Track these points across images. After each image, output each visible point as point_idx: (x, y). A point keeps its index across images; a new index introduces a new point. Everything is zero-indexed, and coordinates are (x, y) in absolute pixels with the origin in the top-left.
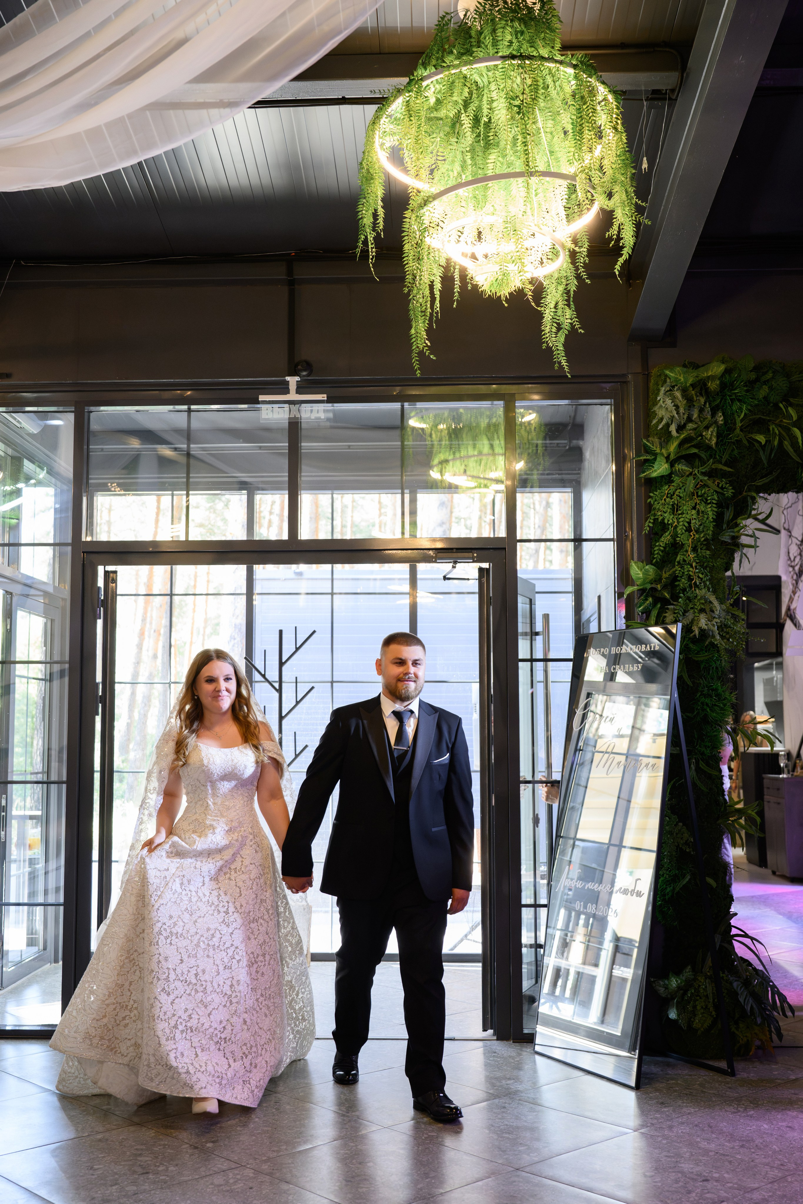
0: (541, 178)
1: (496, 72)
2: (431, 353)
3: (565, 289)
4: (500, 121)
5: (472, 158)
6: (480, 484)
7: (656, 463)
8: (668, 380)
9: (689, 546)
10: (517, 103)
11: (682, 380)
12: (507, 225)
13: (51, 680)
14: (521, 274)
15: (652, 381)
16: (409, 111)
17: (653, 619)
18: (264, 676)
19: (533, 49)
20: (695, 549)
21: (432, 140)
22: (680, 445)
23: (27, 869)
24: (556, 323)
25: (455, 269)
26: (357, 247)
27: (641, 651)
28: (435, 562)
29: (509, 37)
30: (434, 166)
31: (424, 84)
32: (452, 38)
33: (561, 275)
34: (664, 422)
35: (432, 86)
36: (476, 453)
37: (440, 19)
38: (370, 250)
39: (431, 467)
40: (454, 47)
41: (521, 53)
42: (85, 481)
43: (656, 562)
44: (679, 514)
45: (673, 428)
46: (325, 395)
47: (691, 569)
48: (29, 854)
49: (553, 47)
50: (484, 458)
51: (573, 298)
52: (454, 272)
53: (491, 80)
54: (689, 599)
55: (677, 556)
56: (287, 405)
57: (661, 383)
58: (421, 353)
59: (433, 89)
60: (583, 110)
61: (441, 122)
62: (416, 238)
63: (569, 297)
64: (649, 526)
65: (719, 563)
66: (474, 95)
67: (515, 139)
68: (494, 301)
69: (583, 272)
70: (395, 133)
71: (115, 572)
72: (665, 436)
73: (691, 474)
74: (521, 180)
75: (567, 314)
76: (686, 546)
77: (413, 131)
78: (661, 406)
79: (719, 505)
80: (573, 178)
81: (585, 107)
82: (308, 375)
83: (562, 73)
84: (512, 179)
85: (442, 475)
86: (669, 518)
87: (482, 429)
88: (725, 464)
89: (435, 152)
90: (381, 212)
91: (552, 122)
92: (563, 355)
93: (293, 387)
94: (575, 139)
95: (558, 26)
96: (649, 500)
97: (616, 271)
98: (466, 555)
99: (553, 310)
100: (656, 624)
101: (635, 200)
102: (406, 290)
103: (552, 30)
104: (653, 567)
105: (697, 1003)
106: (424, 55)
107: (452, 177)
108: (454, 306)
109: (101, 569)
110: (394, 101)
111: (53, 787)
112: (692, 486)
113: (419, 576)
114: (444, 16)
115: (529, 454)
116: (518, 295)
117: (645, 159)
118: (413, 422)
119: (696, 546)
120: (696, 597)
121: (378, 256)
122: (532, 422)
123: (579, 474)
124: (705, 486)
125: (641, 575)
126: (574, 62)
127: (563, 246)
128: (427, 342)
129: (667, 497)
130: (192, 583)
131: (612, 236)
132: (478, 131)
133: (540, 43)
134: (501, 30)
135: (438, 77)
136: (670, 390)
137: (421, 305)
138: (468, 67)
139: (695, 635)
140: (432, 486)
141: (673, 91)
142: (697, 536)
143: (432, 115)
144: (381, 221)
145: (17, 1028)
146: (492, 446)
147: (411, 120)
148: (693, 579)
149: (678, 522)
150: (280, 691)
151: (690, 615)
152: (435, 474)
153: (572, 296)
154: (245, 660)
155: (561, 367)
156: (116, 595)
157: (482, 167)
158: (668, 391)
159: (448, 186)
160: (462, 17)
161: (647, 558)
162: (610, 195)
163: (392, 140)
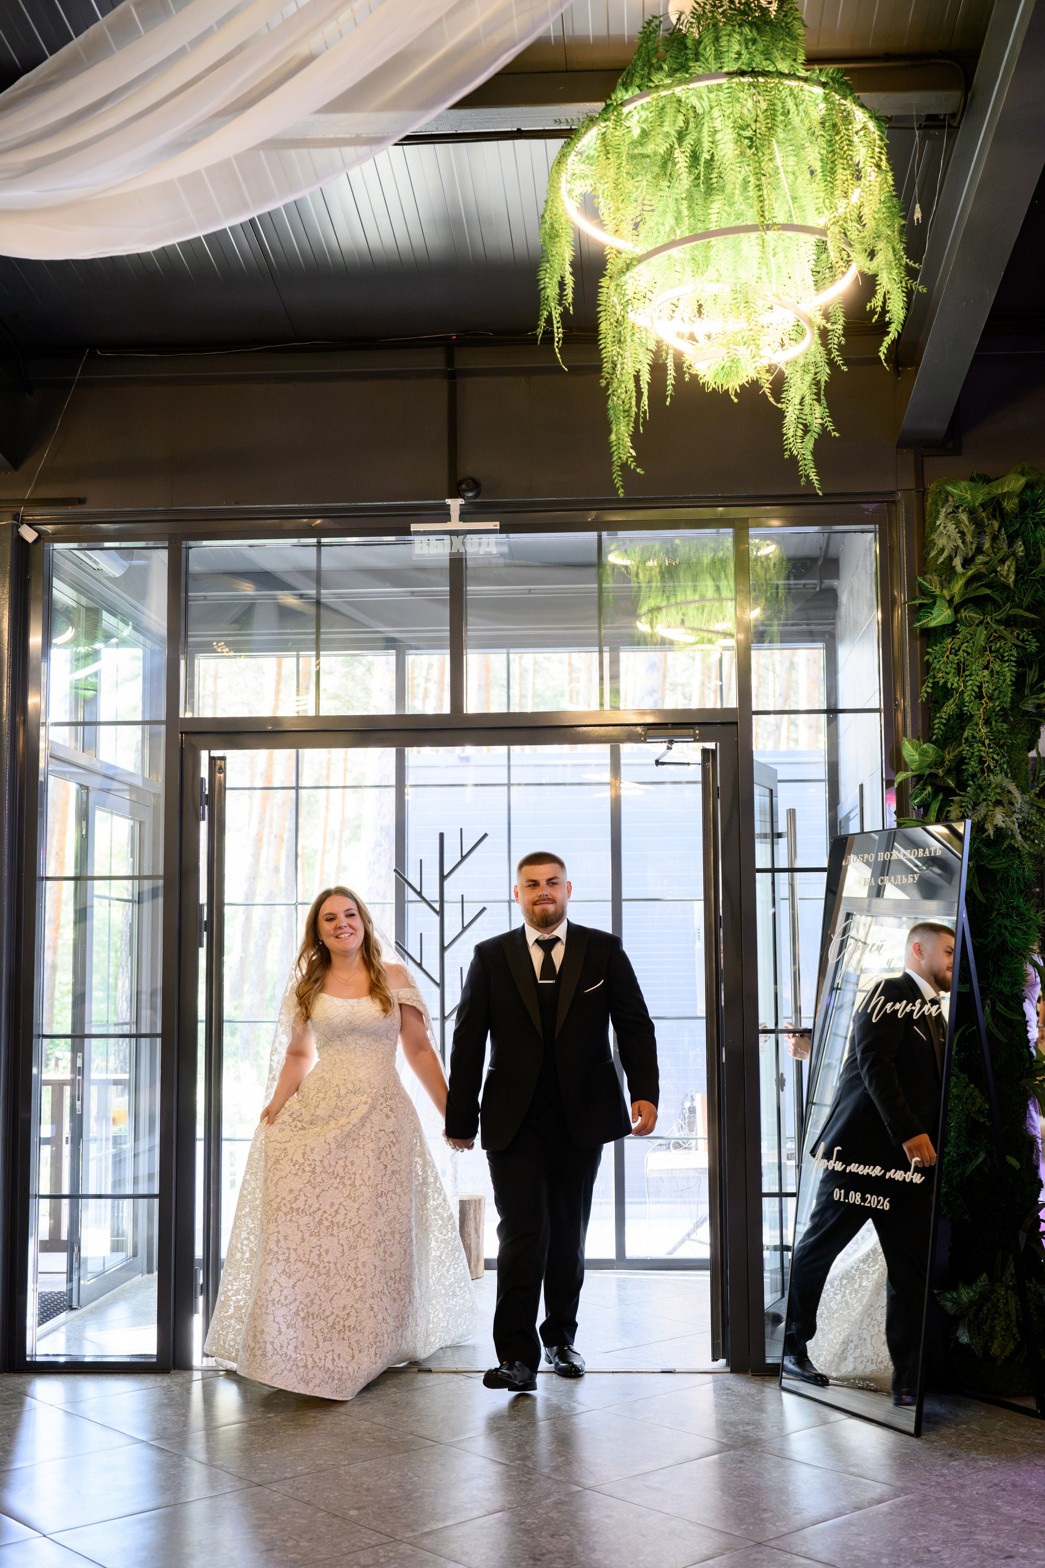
0: (781, 232)
1: (720, 93)
2: (637, 466)
3: (814, 379)
4: (726, 158)
5: (690, 207)
6: (703, 638)
7: (936, 608)
8: (950, 499)
9: (980, 718)
10: (748, 133)
11: (969, 498)
12: (736, 296)
13: (139, 902)
14: (755, 359)
15: (930, 500)
16: (605, 146)
17: (933, 814)
18: (419, 894)
19: (768, 62)
20: (987, 722)
21: (637, 184)
22: (968, 584)
23: (111, 1151)
24: (802, 424)
25: (667, 354)
26: (538, 327)
27: (917, 858)
28: (645, 742)
29: (736, 47)
30: (639, 219)
31: (625, 110)
32: (661, 50)
33: (808, 360)
34: (945, 554)
35: (635, 113)
36: (697, 597)
37: (646, 25)
38: (555, 330)
39: (638, 617)
40: (664, 61)
41: (753, 68)
42: (183, 639)
43: (937, 739)
44: (966, 676)
45: (957, 562)
46: (498, 523)
47: (983, 748)
48: (113, 1130)
49: (795, 60)
50: (708, 604)
51: (824, 390)
52: (666, 359)
53: (714, 104)
54: (980, 788)
55: (964, 730)
57: (940, 503)
58: (624, 466)
59: (636, 117)
60: (836, 142)
61: (648, 160)
62: (615, 314)
63: (819, 389)
64: (926, 692)
65: (1020, 740)
66: (692, 125)
67: (746, 182)
68: (720, 397)
69: (838, 356)
70: (587, 176)
71: (223, 758)
72: (947, 572)
73: (981, 622)
74: (753, 235)
75: (816, 412)
76: (976, 719)
77: (612, 173)
78: (942, 533)
79: (1019, 663)
80: (823, 232)
81: (837, 138)
82: (475, 497)
83: (807, 94)
84: (742, 235)
85: (652, 627)
86: (953, 681)
87: (705, 565)
88: (1027, 609)
89: (640, 200)
90: (569, 280)
91: (795, 159)
92: (812, 465)
93: (455, 511)
94: (826, 181)
95: (801, 31)
96: (926, 658)
97: (881, 354)
98: (685, 732)
99: (799, 407)
100: (937, 821)
101: (905, 260)
102: (603, 383)
103: (794, 38)
104: (932, 746)
105: (996, 1322)
106: (625, 73)
107: (662, 233)
108: (668, 403)
109: (204, 755)
110: (585, 133)
111: (144, 1042)
112: (983, 637)
113: (623, 761)
114: (651, 21)
115: (766, 599)
116: (751, 389)
117: (918, 206)
118: (614, 558)
119: (989, 718)
120: (990, 785)
121: (566, 339)
122: (771, 556)
123: (833, 624)
124: (1001, 637)
125: (917, 757)
126: (823, 80)
127: (810, 322)
128: (631, 451)
129: (951, 653)
130: (324, 773)
131: (875, 309)
132: (697, 172)
133: (777, 54)
134: (727, 38)
135: (644, 101)
136: (954, 512)
137: (623, 402)
138: (684, 87)
139: (989, 836)
140: (639, 642)
141: (953, 115)
142: (991, 705)
143: (636, 151)
144: (569, 291)
145: (99, 1360)
146: (718, 589)
147: (608, 158)
148: (985, 762)
149: (965, 686)
150: (441, 913)
151: (982, 810)
152: (642, 626)
153: (823, 388)
154: (394, 873)
155: (809, 482)
156: (225, 789)
157: (702, 218)
158: (950, 513)
159: (658, 245)
160: (674, 22)
161: (925, 734)
162: (872, 254)
163: (583, 185)
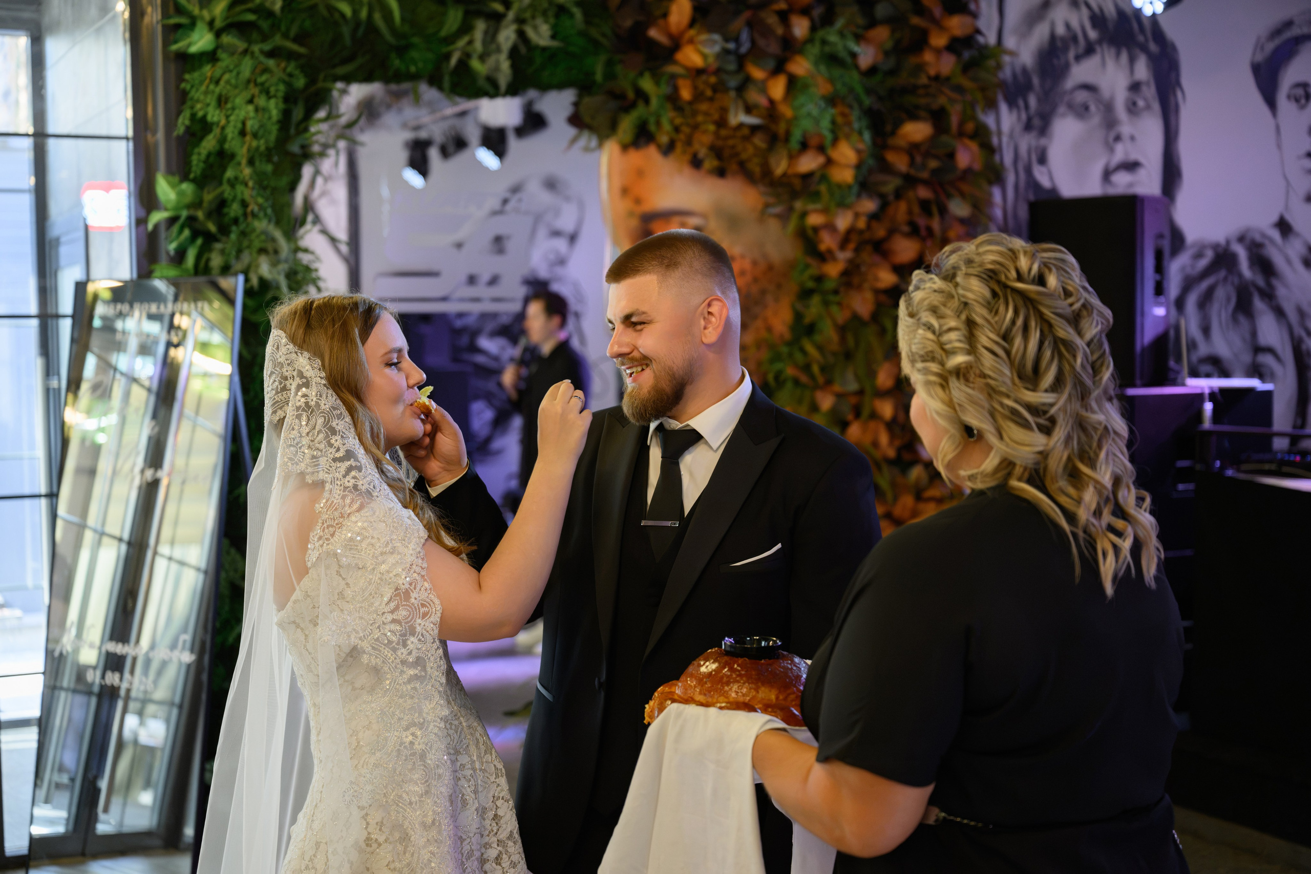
7: (193, 31)
9: (242, 157)
17: (190, 261)
20: (251, 162)
43: (195, 177)
44: (228, 110)
47: (246, 191)
54: (243, 233)
55: (225, 170)
64: (183, 124)
65: (284, 181)
73: (246, 51)
76: (238, 158)
79: (286, 99)
86: (214, 115)
88: (296, 40)
96: (183, 85)
104: (190, 185)
112: (248, 69)
119: (253, 158)
120: (254, 231)
123: (39, 13)
124: (266, 70)
125: (173, 196)
129: (210, 82)
142: (254, 143)
148: (248, 205)
149: (228, 122)
161: (179, 170)
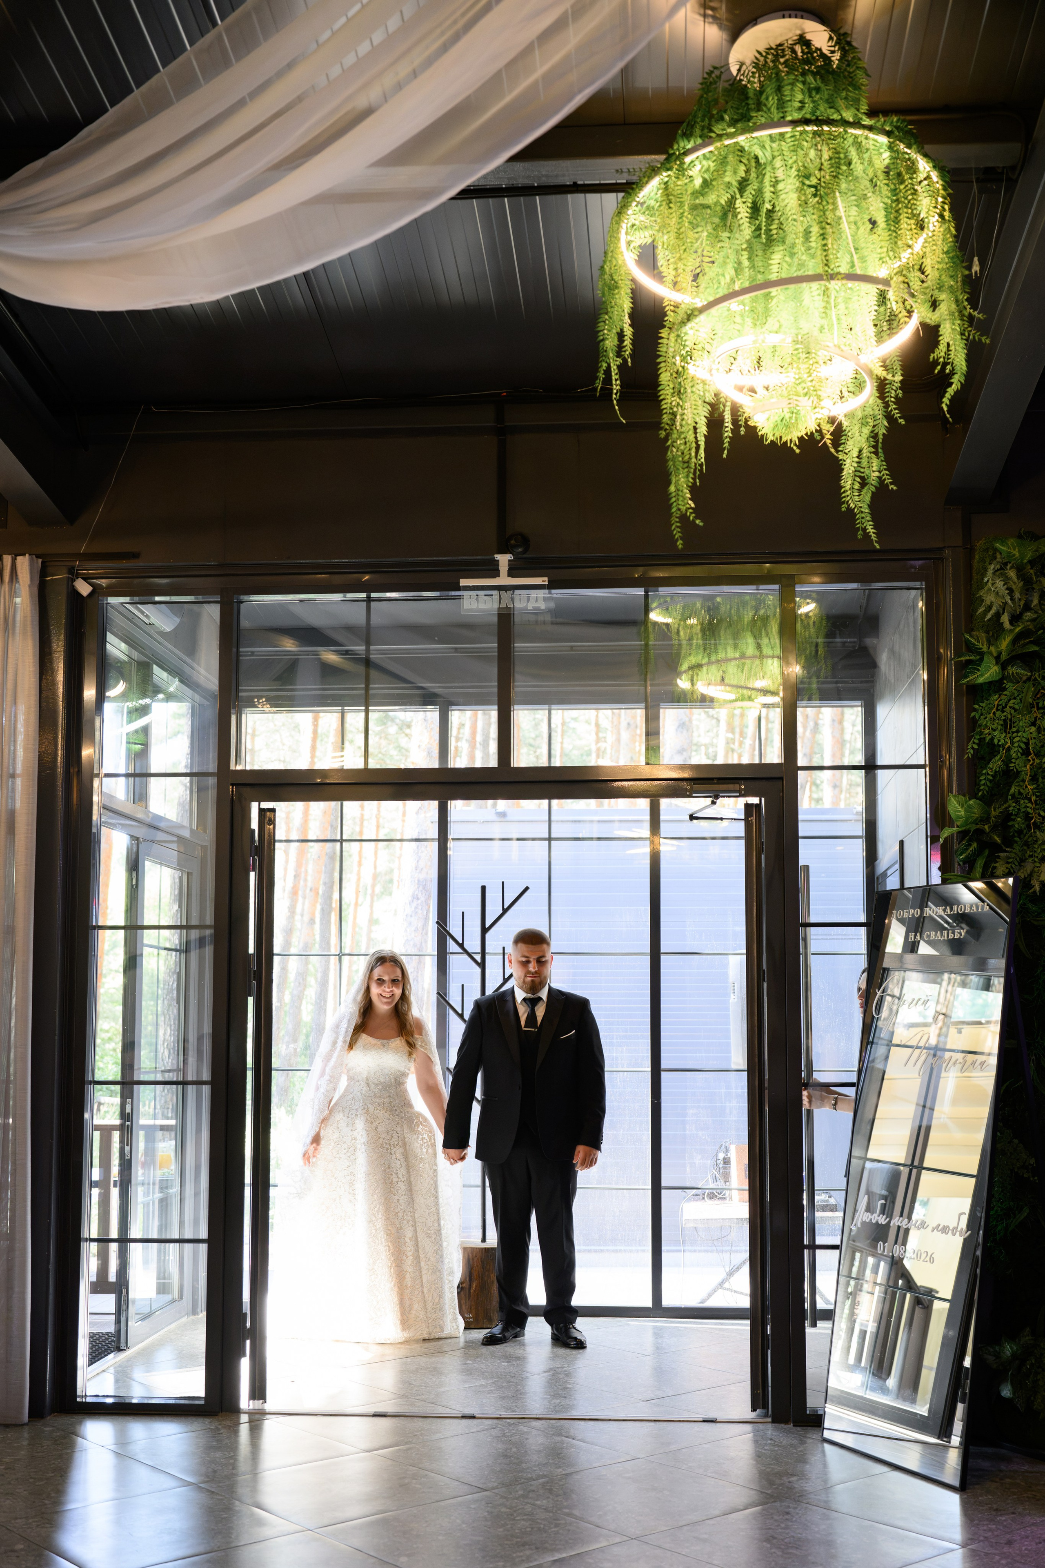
0: (844, 282)
1: (783, 143)
2: (696, 518)
3: (872, 432)
4: (788, 208)
5: (749, 259)
6: (743, 695)
7: (983, 665)
8: (998, 556)
9: (1027, 774)
10: (814, 181)
11: (1017, 555)
12: (798, 346)
13: (187, 951)
14: (816, 410)
15: (977, 556)
16: (667, 195)
17: (978, 870)
18: (461, 945)
19: (833, 110)
20: (1034, 779)
21: (696, 235)
22: (1014, 641)
23: (158, 1195)
24: (860, 477)
25: (724, 406)
26: (597, 378)
27: (948, 915)
28: (690, 796)
29: (799, 97)
30: (698, 270)
31: (688, 159)
32: (722, 101)
33: (866, 413)
34: (993, 611)
35: (697, 163)
36: (737, 655)
37: (706, 76)
38: (614, 382)
39: (679, 674)
40: (725, 111)
41: (817, 117)
42: (233, 692)
43: (983, 795)
44: (1013, 733)
45: (1005, 619)
46: (546, 579)
47: (1029, 805)
48: (159, 1174)
49: (858, 110)
50: (748, 661)
51: (882, 443)
52: (724, 411)
53: (776, 154)
54: (1026, 844)
55: (1010, 787)
56: (495, 592)
57: (988, 560)
58: (683, 518)
59: (698, 167)
60: (900, 191)
61: (709, 211)
62: (675, 364)
63: (877, 442)
64: (973, 748)
66: (753, 175)
67: (807, 233)
68: (779, 449)
69: (895, 409)
70: (646, 227)
71: (273, 810)
72: (995, 629)
73: (1029, 679)
74: (815, 285)
75: (874, 465)
76: (1022, 775)
77: (674, 221)
78: (989, 590)
80: (887, 282)
81: (902, 187)
82: (524, 552)
83: (871, 142)
84: (804, 285)
85: (693, 685)
86: (1000, 737)
87: (746, 623)
89: (700, 251)
90: (628, 331)
91: (856, 208)
92: (868, 518)
93: (504, 567)
94: (890, 230)
95: (864, 81)
96: (973, 714)
97: (944, 406)
98: (731, 786)
99: (857, 460)
100: (982, 878)
101: (969, 310)
102: (663, 434)
103: (857, 87)
104: (978, 801)
105: (1039, 1377)
106: (685, 124)
107: (722, 283)
108: (724, 456)
109: (255, 807)
110: (647, 182)
111: (191, 1089)
112: (1030, 694)
113: (662, 818)
114: (712, 72)
115: (806, 657)
116: (809, 442)
117: (976, 259)
118: (655, 616)
119: (1035, 775)
120: (1036, 841)
121: (622, 392)
122: (811, 614)
123: (873, 682)
125: (963, 813)
126: (888, 128)
127: (870, 373)
128: (690, 502)
129: (997, 710)
130: (358, 829)
131: (938, 359)
132: (757, 222)
133: (841, 103)
134: (789, 87)
135: (706, 150)
136: (1001, 569)
137: (683, 453)
138: (748, 135)
139: (1035, 892)
140: (680, 699)
141: (1013, 168)
142: (1037, 761)
143: (697, 201)
144: (627, 342)
145: (146, 1401)
146: (759, 647)
147: (670, 208)
148: (1032, 818)
149: (1012, 743)
150: (482, 965)
151: (1029, 866)
152: (683, 683)
153: (881, 441)
154: (436, 925)
155: (866, 535)
156: (275, 841)
157: (762, 270)
158: (998, 570)
159: (718, 296)
160: (735, 73)
161: (970, 789)
162: (934, 305)
163: (642, 236)
